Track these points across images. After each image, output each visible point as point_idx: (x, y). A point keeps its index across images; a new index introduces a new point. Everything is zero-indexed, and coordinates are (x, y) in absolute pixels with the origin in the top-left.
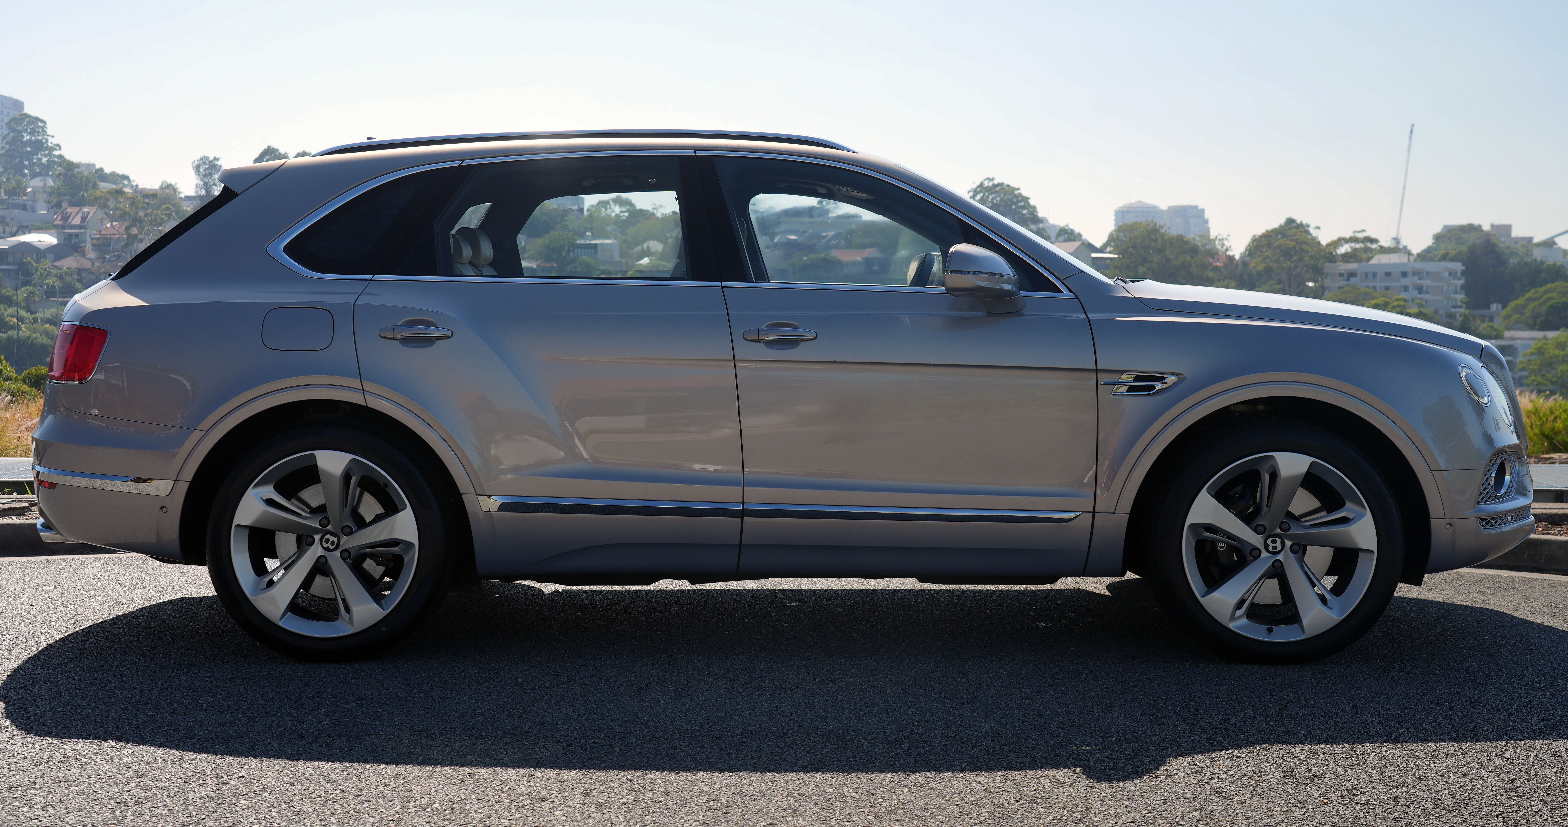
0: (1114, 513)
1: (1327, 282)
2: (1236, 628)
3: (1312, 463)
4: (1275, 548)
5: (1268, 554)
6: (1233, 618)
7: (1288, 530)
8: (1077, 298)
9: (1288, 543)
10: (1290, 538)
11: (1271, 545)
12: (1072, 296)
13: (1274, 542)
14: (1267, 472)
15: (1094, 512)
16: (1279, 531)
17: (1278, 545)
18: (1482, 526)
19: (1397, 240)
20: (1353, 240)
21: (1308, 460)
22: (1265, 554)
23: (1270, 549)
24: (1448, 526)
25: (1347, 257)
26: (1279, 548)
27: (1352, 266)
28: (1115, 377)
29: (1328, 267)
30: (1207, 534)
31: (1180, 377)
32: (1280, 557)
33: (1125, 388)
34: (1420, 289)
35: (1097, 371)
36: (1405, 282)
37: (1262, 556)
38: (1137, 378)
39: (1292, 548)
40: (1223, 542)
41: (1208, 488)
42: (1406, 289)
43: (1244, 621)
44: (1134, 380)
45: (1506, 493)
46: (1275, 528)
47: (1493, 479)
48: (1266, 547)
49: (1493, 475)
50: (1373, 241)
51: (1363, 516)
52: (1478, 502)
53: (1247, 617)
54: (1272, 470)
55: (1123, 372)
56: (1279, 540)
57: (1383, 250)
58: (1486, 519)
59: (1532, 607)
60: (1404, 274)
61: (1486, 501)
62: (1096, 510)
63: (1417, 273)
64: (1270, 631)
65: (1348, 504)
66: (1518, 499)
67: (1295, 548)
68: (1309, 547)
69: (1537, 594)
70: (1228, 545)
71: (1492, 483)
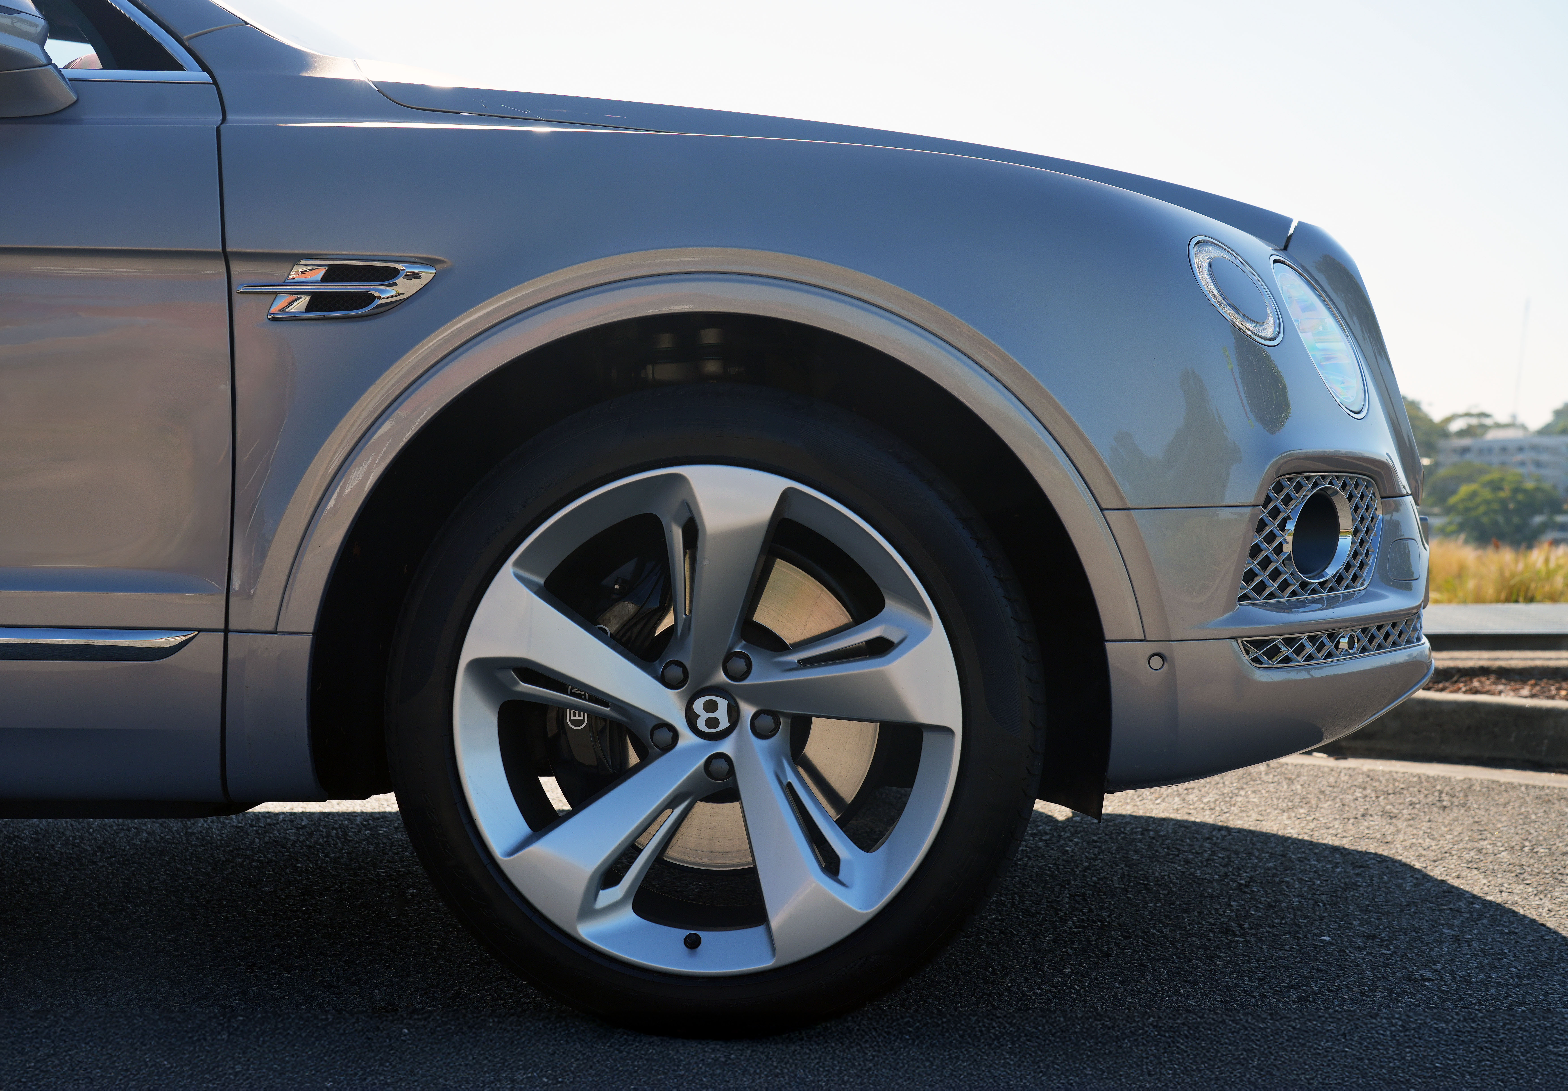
0: (275, 632)
1: (1441, 458)
2: (601, 937)
3: (786, 496)
4: (712, 722)
5: (696, 740)
6: (588, 911)
7: (746, 675)
8: (215, 82)
9: (748, 710)
10: (751, 695)
11: (704, 716)
12: (204, 76)
13: (711, 707)
14: (676, 521)
15: (226, 631)
16: (721, 677)
17: (722, 714)
18: (1256, 660)
19: (1514, 417)
20: (1468, 415)
21: (777, 485)
22: (688, 737)
23: (701, 725)
24: (1156, 662)
25: (1462, 433)
26: (724, 724)
27: (1466, 442)
28: (275, 271)
29: (1442, 443)
30: (524, 687)
31: (439, 267)
32: (726, 747)
33: (305, 300)
34: (1538, 464)
35: (226, 256)
36: (1520, 457)
37: (681, 743)
38: (333, 274)
39: (758, 722)
40: (581, 709)
41: (517, 564)
42: (1522, 464)
43: (628, 916)
44: (325, 279)
45: (1340, 579)
46: (711, 672)
47: (1290, 539)
48: (691, 719)
49: (1291, 526)
50: (1486, 416)
51: (924, 633)
52: (1245, 597)
53: (637, 910)
54: (685, 517)
55: (295, 259)
56: (722, 703)
57: (1498, 426)
58: (1267, 642)
59: (1480, 851)
60: (1521, 449)
61: (1272, 595)
62: (232, 626)
63: (1535, 448)
64: (692, 943)
65: (892, 606)
66: (1382, 597)
67: (766, 722)
68: (816, 721)
69: (1504, 818)
70: (593, 715)
71: (1288, 548)
